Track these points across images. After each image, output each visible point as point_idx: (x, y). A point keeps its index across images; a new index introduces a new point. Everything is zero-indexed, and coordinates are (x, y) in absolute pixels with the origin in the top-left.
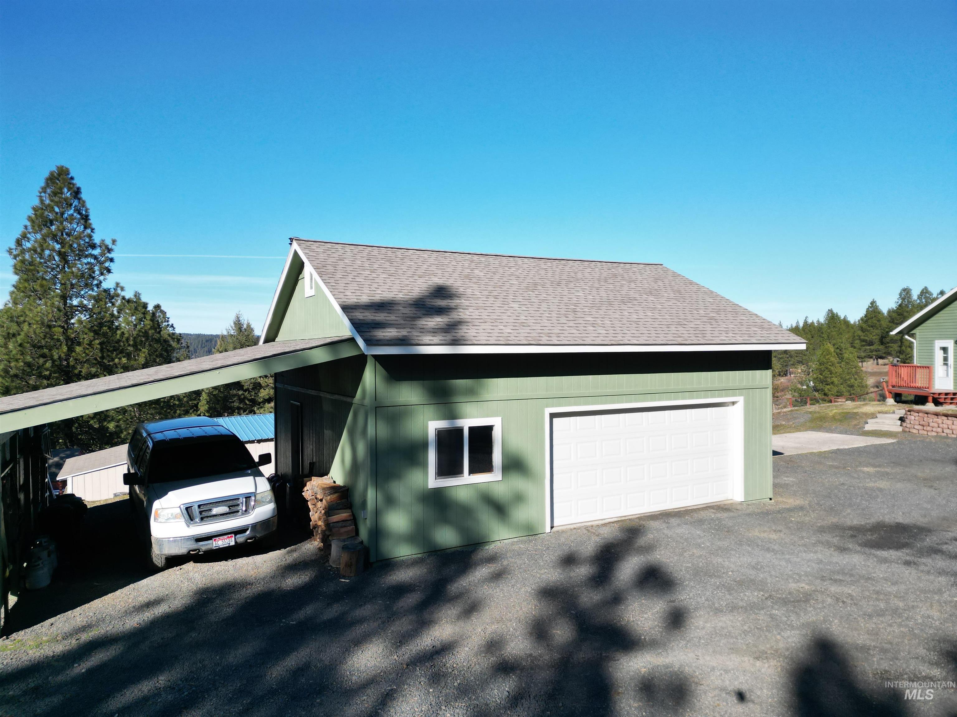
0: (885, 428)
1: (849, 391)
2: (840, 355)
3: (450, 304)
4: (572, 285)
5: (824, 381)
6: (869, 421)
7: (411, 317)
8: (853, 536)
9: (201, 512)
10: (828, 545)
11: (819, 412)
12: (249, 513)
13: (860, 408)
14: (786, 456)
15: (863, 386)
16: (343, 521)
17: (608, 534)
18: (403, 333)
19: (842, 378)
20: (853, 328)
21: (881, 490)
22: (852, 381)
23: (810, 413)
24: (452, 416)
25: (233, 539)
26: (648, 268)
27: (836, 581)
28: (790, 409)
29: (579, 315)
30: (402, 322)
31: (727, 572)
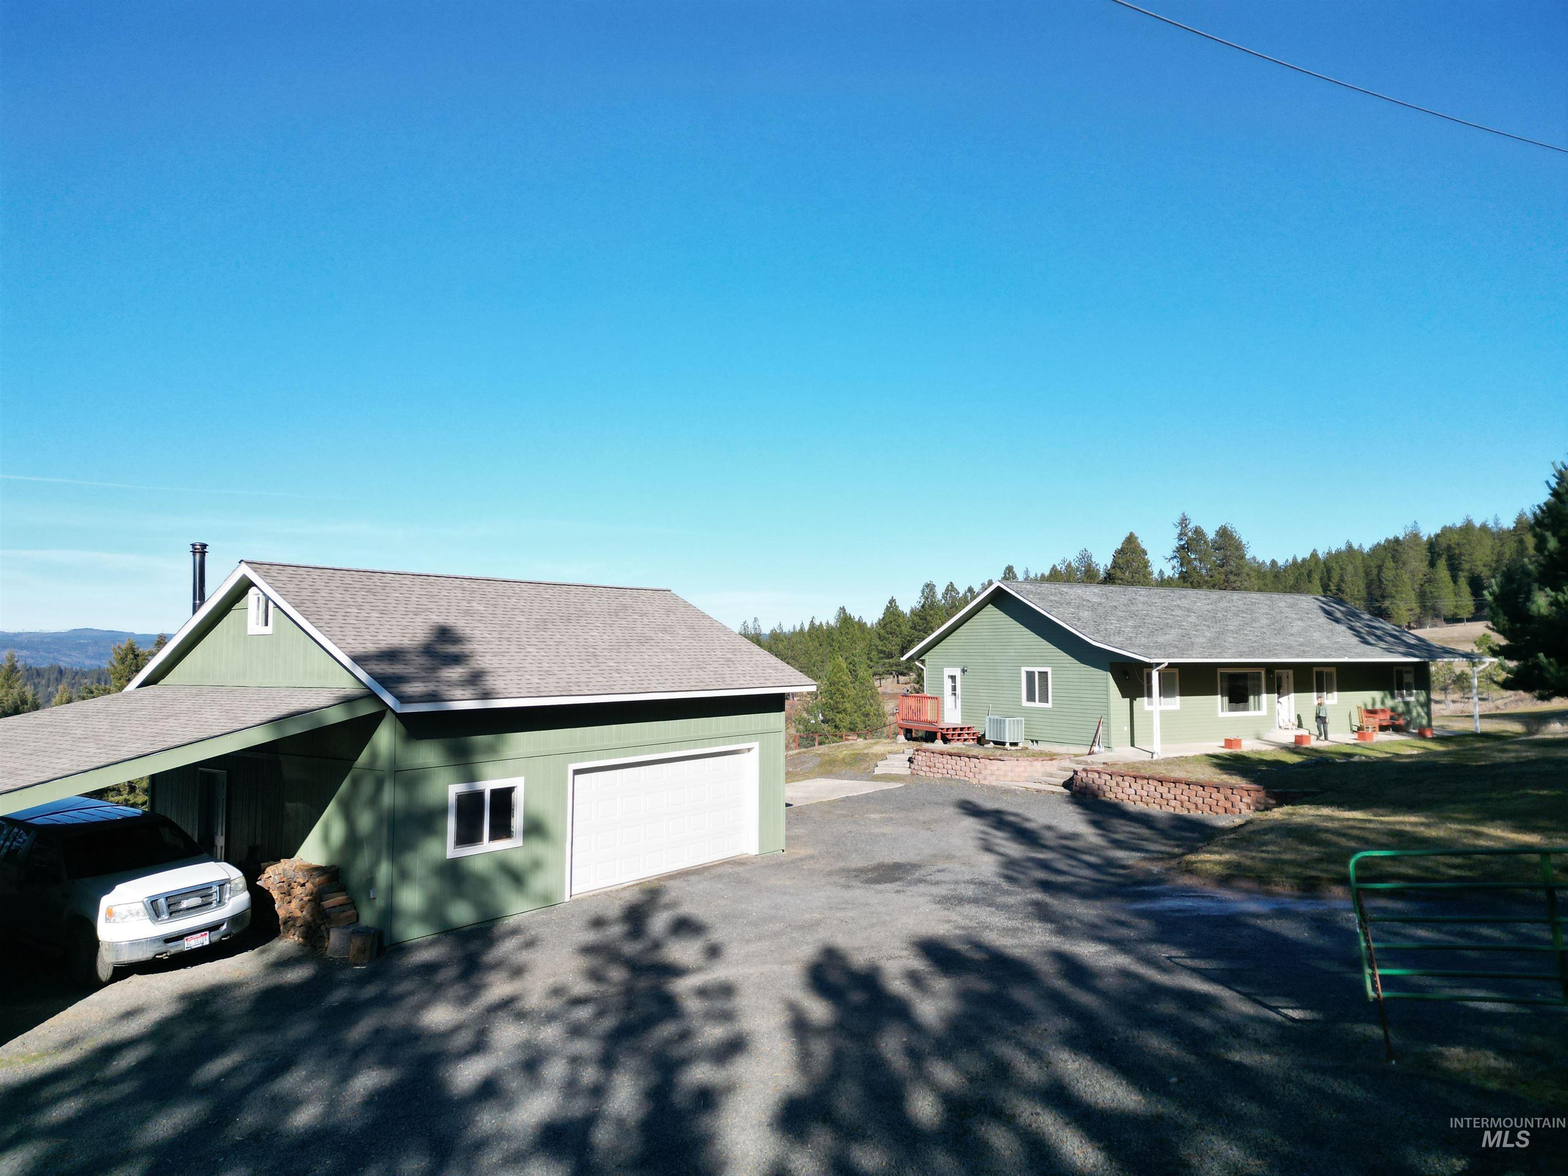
0: (894, 771)
1: (864, 722)
2: (853, 673)
3: (464, 650)
4: (583, 622)
5: (835, 709)
6: (879, 763)
7: (430, 669)
8: (856, 876)
9: (169, 906)
10: (836, 884)
11: (828, 755)
12: (224, 904)
13: (870, 747)
14: (796, 807)
15: (880, 715)
16: (341, 905)
17: (631, 897)
18: (430, 687)
19: (855, 704)
20: (869, 634)
21: (884, 835)
22: (868, 707)
23: (819, 755)
24: (471, 778)
25: (207, 937)
26: (656, 595)
27: (840, 909)
28: (797, 751)
29: (601, 660)
30: (424, 674)
31: (752, 914)
